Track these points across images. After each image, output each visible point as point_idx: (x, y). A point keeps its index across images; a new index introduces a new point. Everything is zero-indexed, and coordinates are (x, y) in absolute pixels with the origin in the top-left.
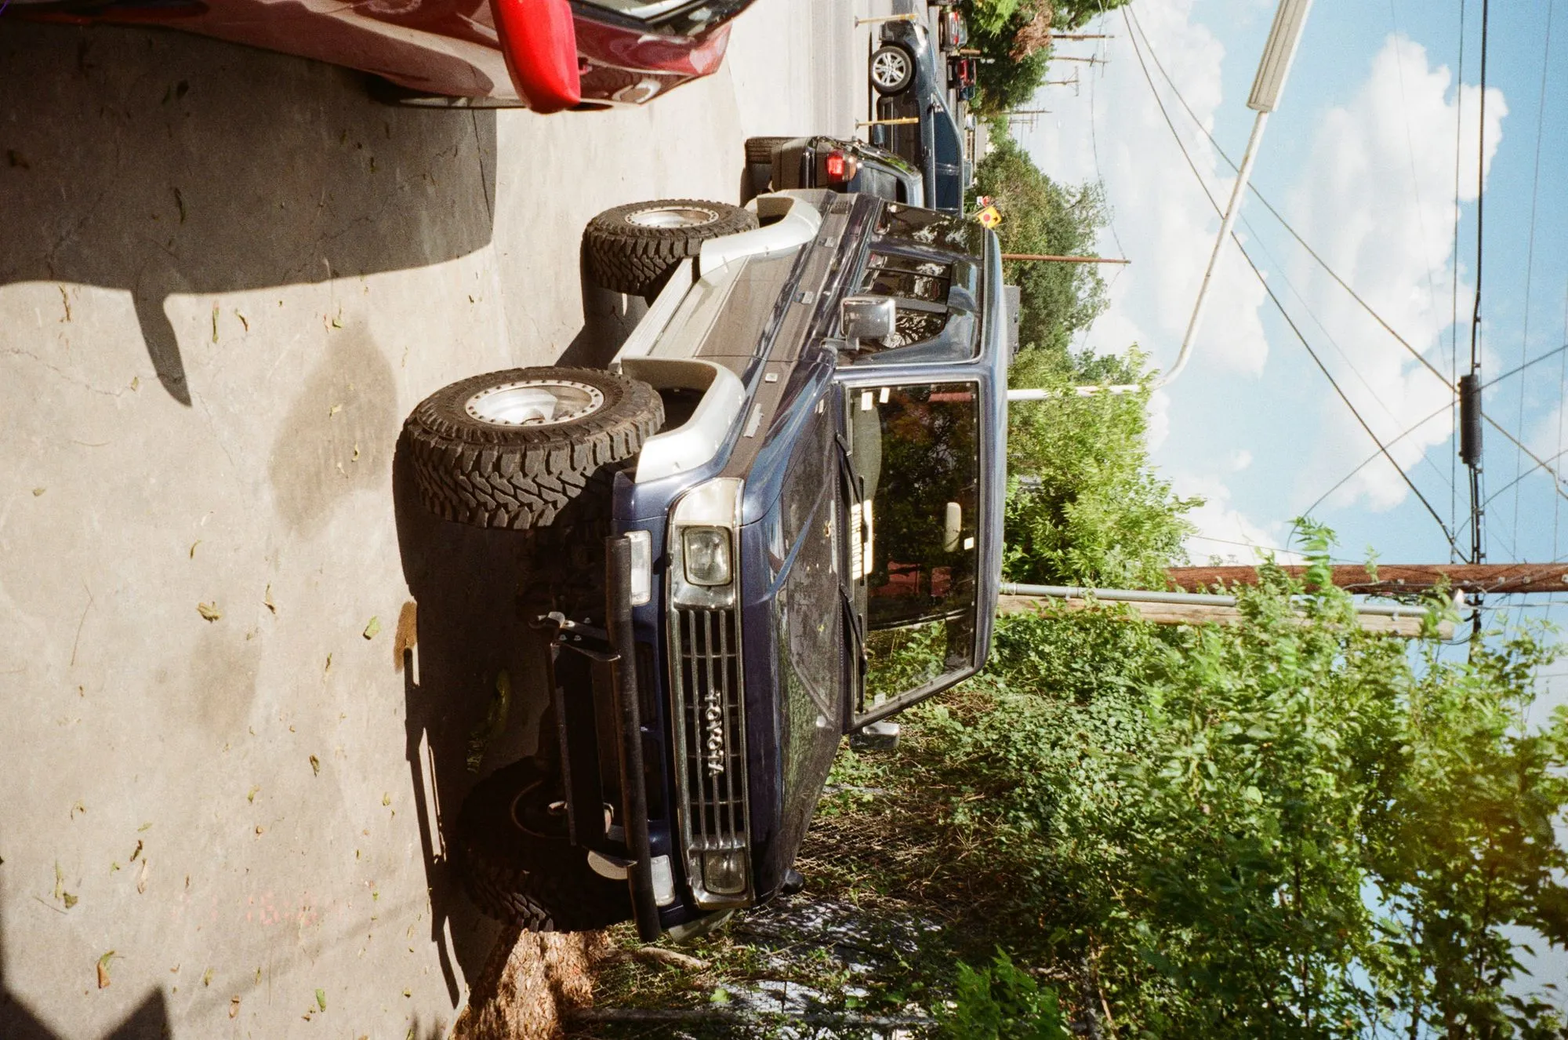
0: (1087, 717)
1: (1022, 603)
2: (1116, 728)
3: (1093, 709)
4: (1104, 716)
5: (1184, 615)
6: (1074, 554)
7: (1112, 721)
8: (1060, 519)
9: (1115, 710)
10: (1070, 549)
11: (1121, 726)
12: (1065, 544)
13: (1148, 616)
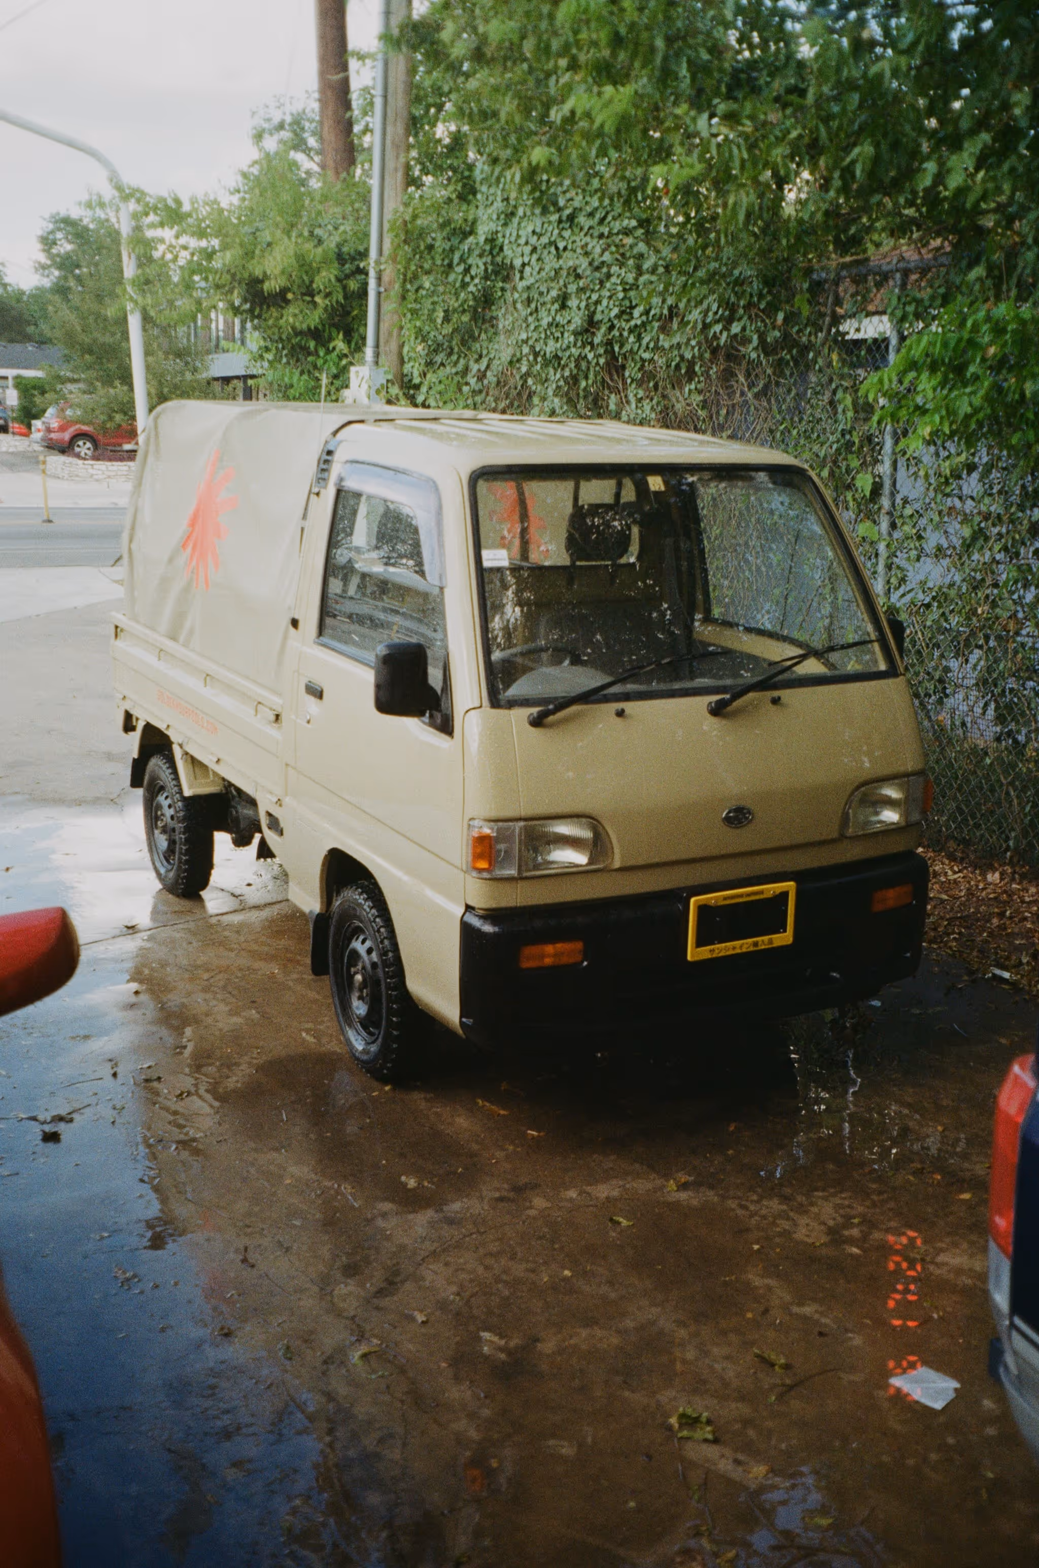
0: (528, 269)
1: (387, 342)
2: (540, 236)
3: (518, 263)
4: (527, 249)
5: (397, 158)
6: (319, 282)
7: (533, 240)
8: (280, 299)
9: (518, 236)
10: (315, 286)
11: (538, 230)
12: (310, 292)
13: (399, 199)
